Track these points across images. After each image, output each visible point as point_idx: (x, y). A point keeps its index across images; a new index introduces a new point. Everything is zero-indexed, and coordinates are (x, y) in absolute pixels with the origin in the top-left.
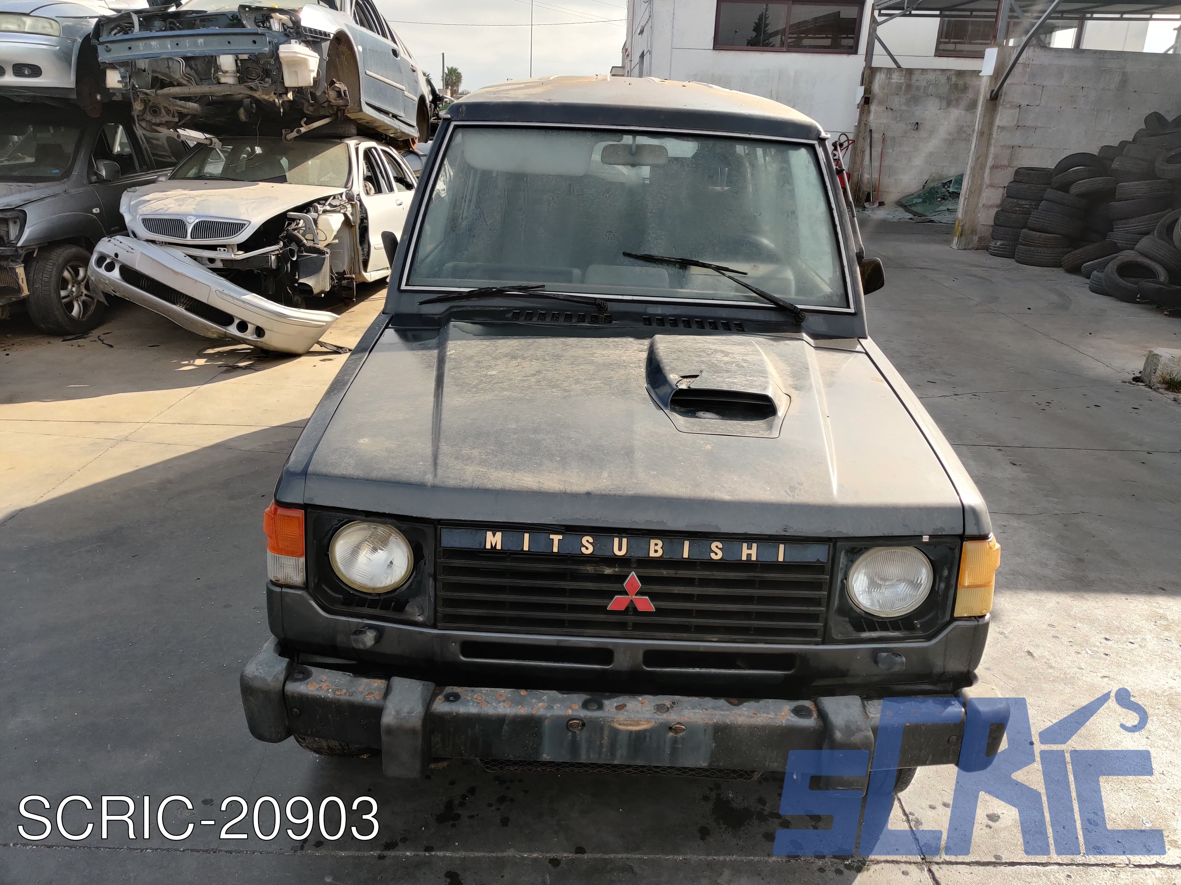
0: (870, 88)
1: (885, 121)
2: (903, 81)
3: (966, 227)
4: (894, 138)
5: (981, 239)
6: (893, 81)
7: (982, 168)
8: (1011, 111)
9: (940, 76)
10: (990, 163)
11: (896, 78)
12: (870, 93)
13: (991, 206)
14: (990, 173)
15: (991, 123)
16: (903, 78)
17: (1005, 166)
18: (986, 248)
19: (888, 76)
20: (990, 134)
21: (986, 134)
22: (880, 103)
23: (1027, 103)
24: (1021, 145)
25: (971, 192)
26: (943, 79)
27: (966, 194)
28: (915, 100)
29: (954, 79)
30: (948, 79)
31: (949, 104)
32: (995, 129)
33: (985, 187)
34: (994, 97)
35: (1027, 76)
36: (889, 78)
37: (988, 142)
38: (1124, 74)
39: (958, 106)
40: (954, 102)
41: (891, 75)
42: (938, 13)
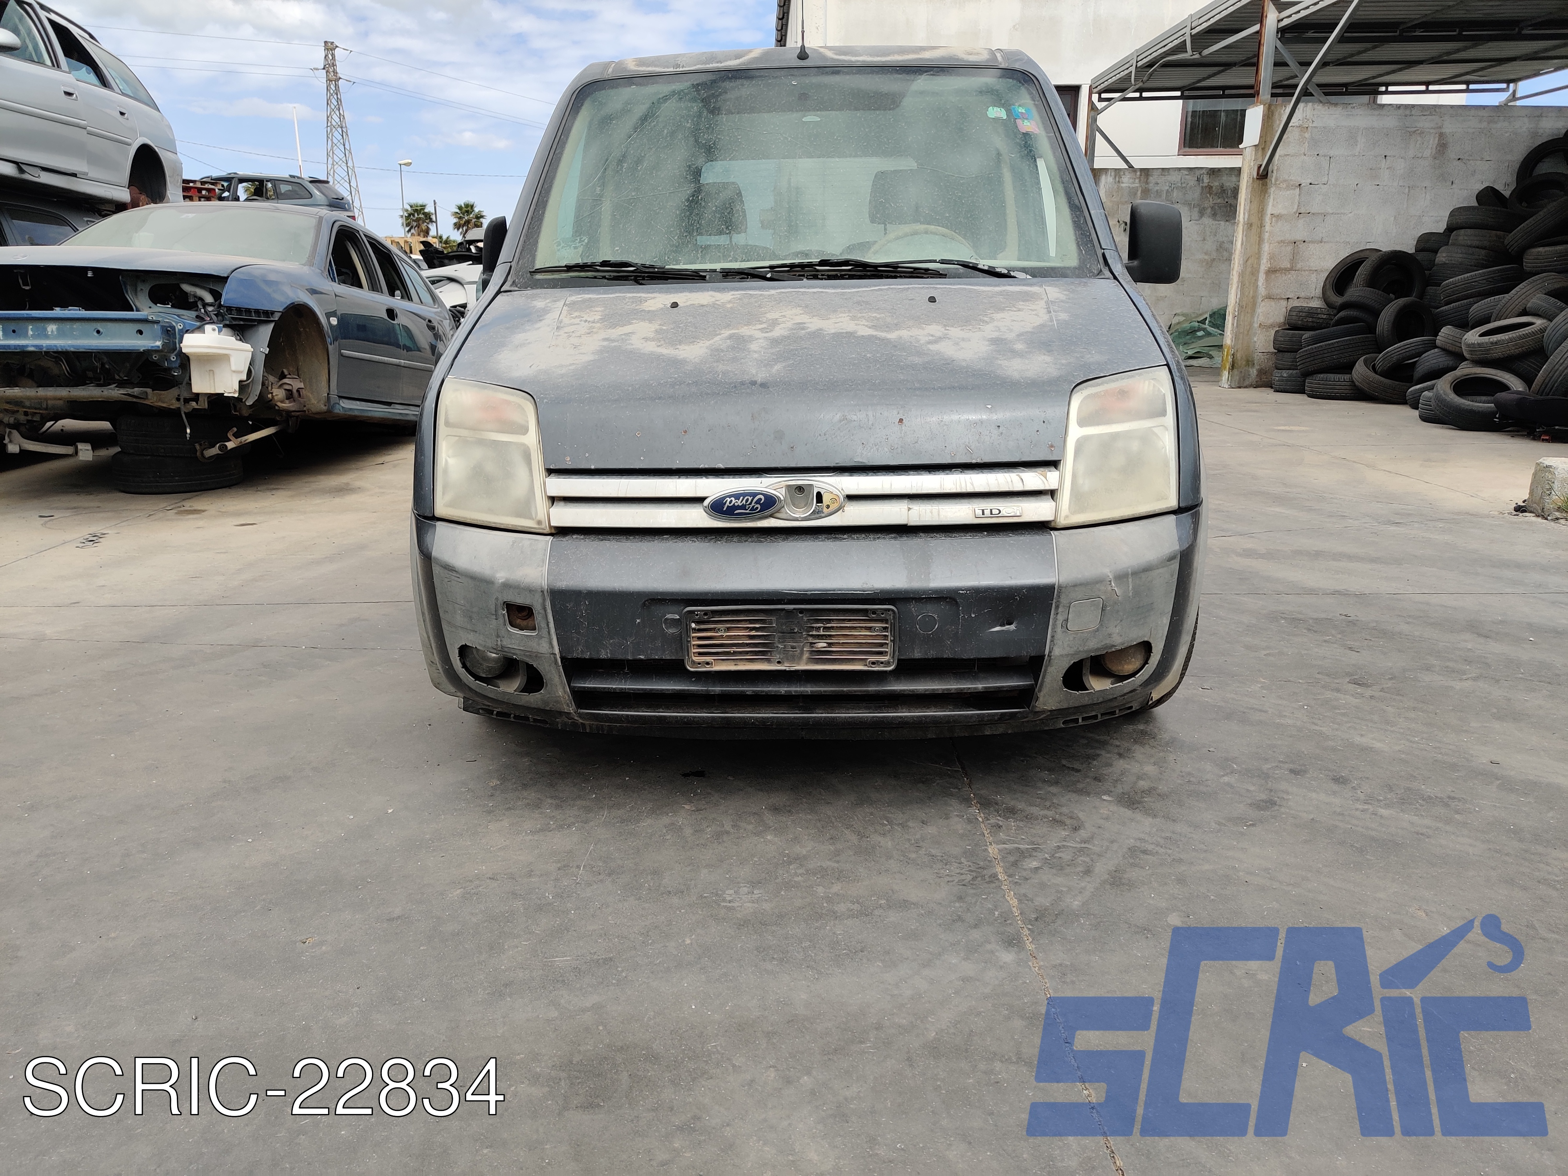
2: (1137, 185)
3: (1239, 355)
6: (1124, 185)
7: (1255, 273)
8: (1288, 192)
9: (1188, 178)
10: (1264, 265)
11: (1128, 181)
13: (1272, 326)
14: (1267, 280)
15: (1261, 212)
16: (1137, 181)
17: (1286, 269)
18: (1269, 385)
19: (1117, 180)
20: (1262, 226)
21: (1256, 226)
23: (1309, 181)
24: (1306, 239)
25: (1241, 307)
26: (1192, 180)
27: (1234, 310)
29: (1206, 180)
30: (1198, 180)
31: (1199, 213)
32: (1267, 218)
33: (1260, 300)
34: (1263, 175)
35: (1306, 144)
36: (1119, 182)
37: (1260, 237)
38: (1441, 135)
39: (1214, 215)
40: (1209, 210)
41: (1120, 177)
42: (1178, 93)
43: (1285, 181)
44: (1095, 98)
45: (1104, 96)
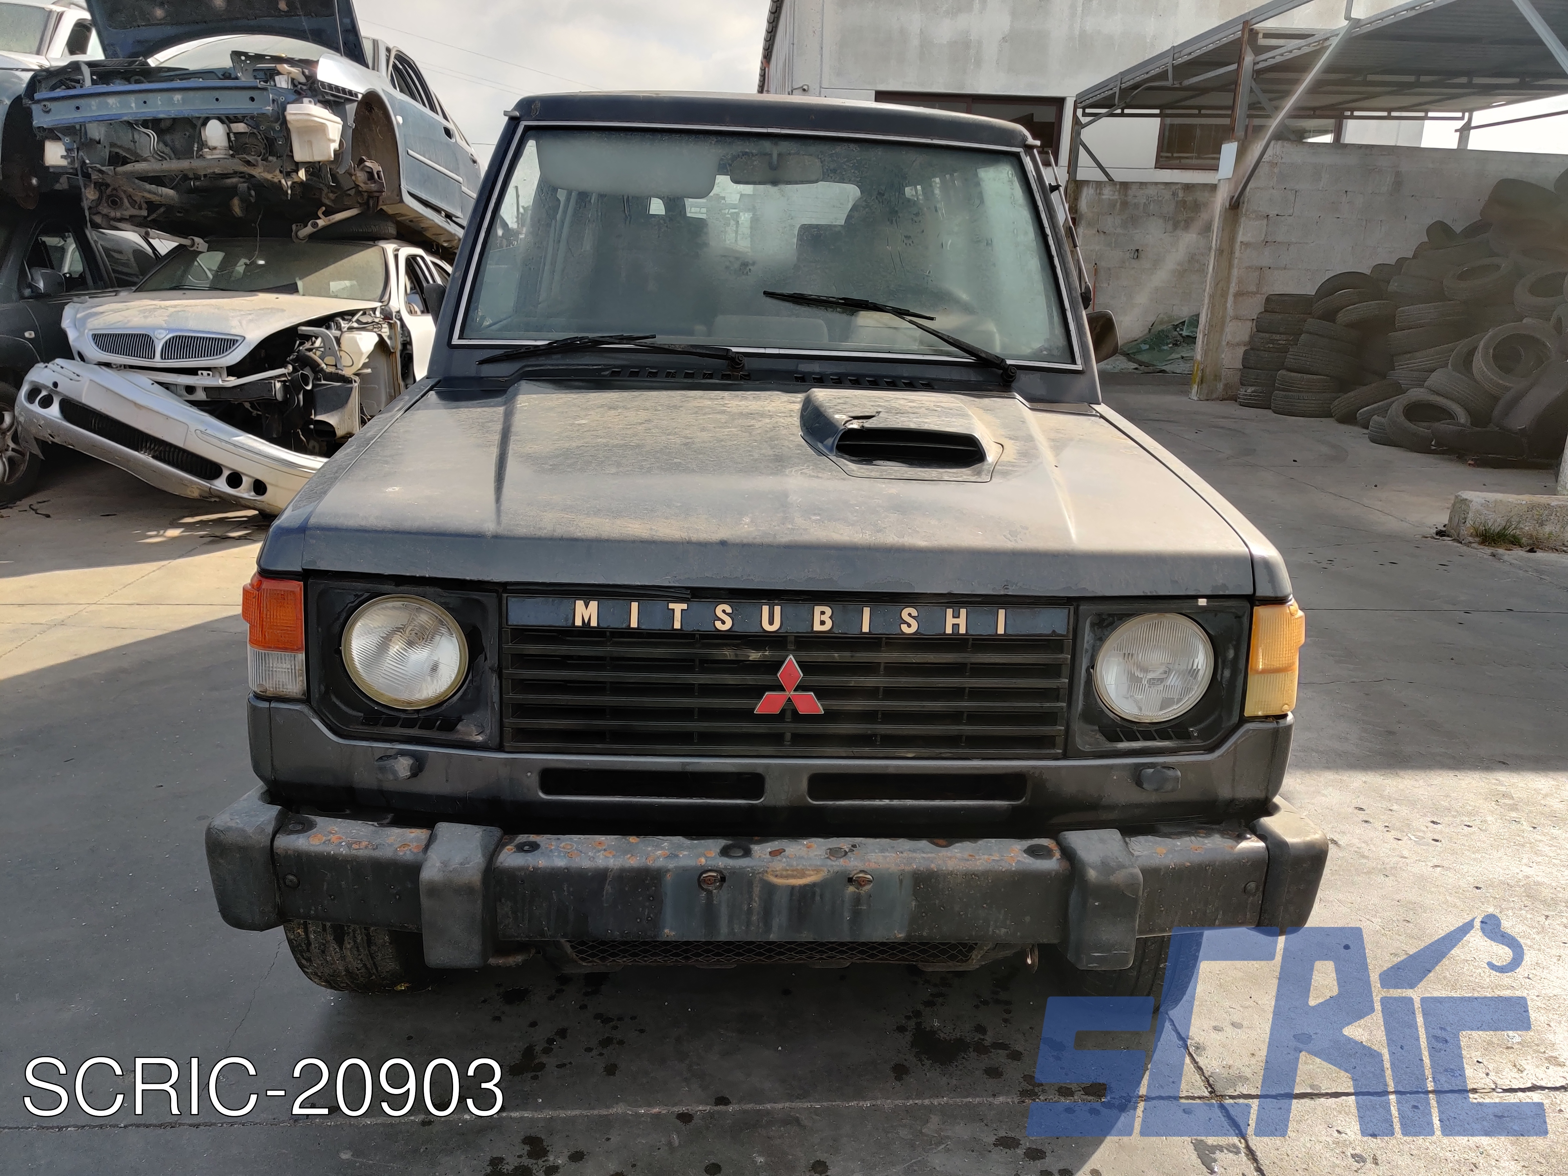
0: (1076, 206)
1: (1097, 248)
2: (1116, 197)
3: (1208, 370)
4: (1109, 269)
5: (1226, 386)
6: (1104, 197)
7: (1224, 295)
8: (1257, 223)
9: (1163, 191)
10: (1233, 289)
11: (1108, 193)
12: (1076, 212)
13: (1238, 344)
14: (1235, 302)
15: (1232, 239)
16: (1117, 193)
17: (1252, 293)
18: (1234, 399)
19: (1098, 191)
20: (1232, 253)
21: (1226, 252)
22: (1089, 225)
23: (1276, 213)
24: (1272, 266)
25: (1211, 325)
26: (1167, 195)
27: (1205, 329)
28: (1133, 221)
29: (1181, 194)
30: (1174, 194)
31: (1176, 226)
32: (1237, 246)
33: (1228, 319)
34: (1235, 205)
35: (1275, 179)
36: (1100, 193)
37: (1230, 262)
38: (1398, 174)
39: (1187, 229)
40: (1183, 224)
41: (1101, 189)
42: (1157, 111)
43: (1255, 212)
44: (1079, 112)
45: (1088, 111)
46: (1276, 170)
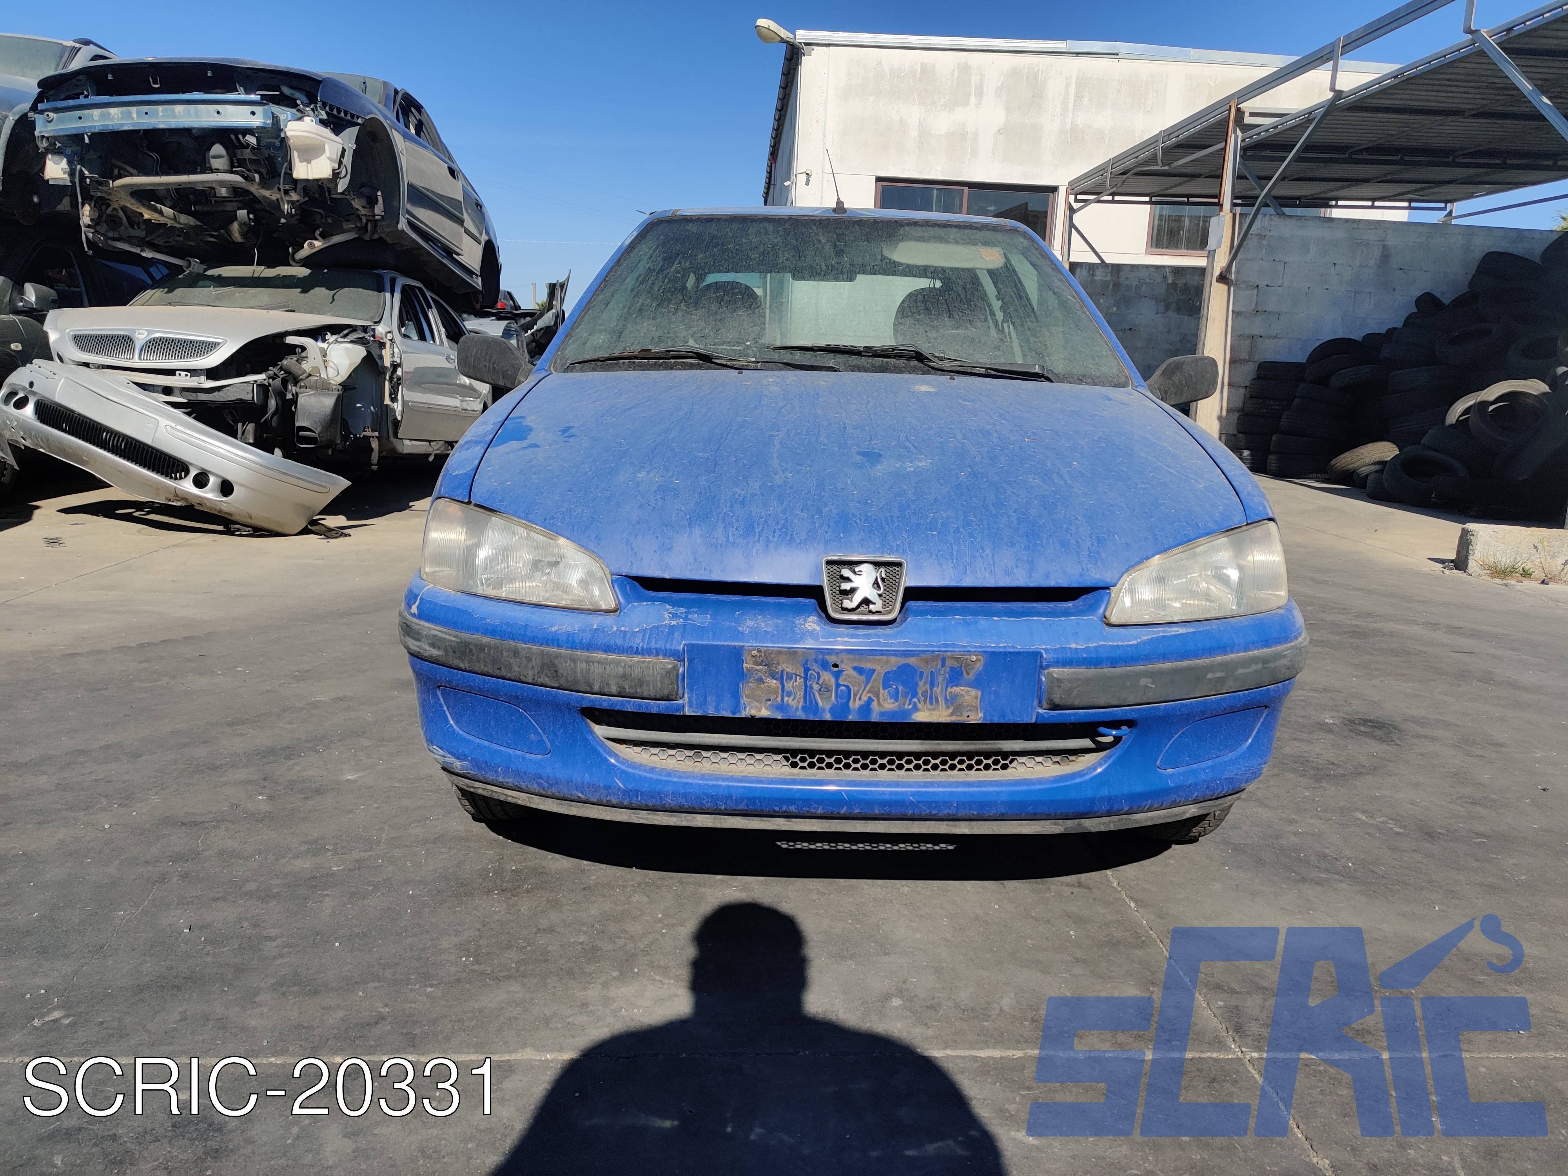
2: (1109, 279)
6: (1096, 278)
8: (1247, 292)
9: (1155, 274)
10: (1225, 356)
11: (1100, 275)
13: (1232, 411)
14: (1227, 369)
15: (1223, 308)
16: (1109, 275)
17: (1244, 360)
19: (1091, 273)
23: (1266, 283)
24: (1263, 334)
26: (1159, 279)
28: (1126, 302)
29: (1171, 276)
30: (1164, 277)
31: (1167, 308)
32: (1229, 315)
34: (1225, 276)
35: (1264, 251)
36: (1093, 275)
38: (1385, 247)
39: (1178, 310)
40: (1174, 305)
41: (1094, 271)
42: (1147, 199)
43: (1244, 282)
44: (1072, 198)
45: (1080, 197)
46: (1265, 242)
